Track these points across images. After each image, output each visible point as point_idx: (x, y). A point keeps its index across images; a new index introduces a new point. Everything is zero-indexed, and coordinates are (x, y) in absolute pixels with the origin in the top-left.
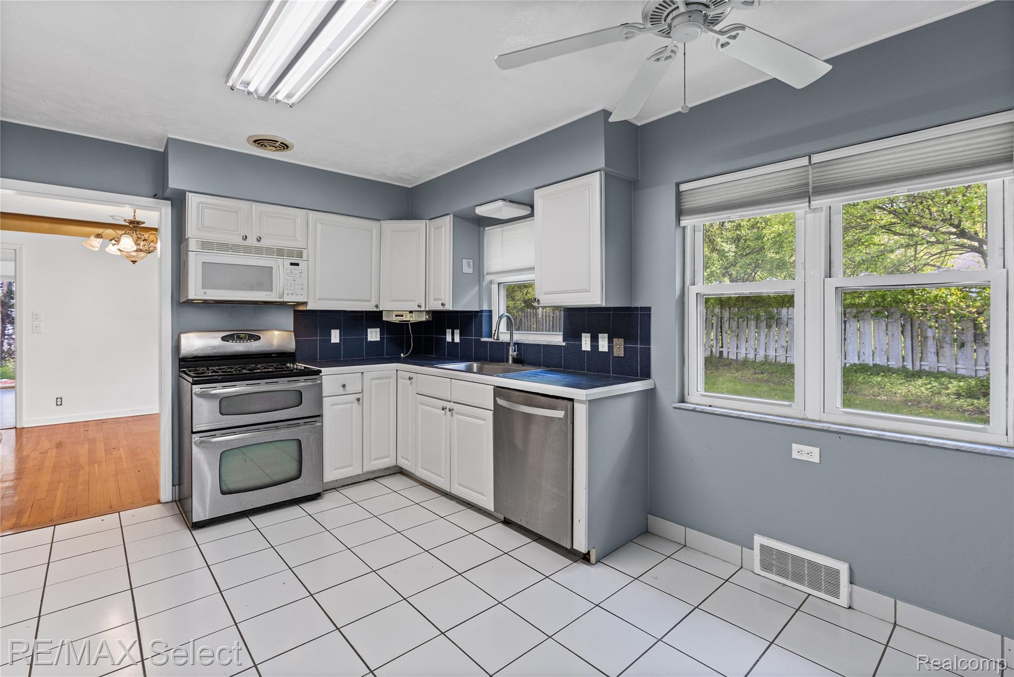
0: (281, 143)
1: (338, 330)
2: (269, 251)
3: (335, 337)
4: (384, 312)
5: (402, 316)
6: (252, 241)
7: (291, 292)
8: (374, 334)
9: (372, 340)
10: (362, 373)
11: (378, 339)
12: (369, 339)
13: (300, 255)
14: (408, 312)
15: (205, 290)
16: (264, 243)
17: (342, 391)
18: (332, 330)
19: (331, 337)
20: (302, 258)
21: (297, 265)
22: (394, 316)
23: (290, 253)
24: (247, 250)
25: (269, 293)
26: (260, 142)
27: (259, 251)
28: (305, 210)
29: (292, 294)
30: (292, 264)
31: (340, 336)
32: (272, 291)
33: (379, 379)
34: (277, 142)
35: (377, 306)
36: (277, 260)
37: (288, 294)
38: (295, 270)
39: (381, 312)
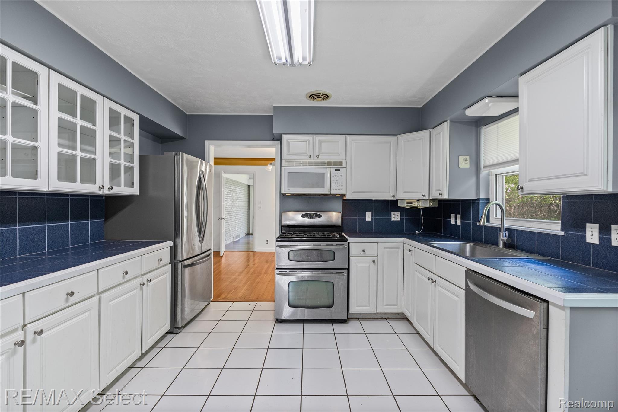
0: (323, 94)
1: (371, 213)
2: (323, 163)
3: (369, 217)
4: (399, 201)
5: (412, 203)
6: (314, 158)
7: (335, 188)
8: (396, 216)
9: (394, 220)
10: (378, 243)
11: (399, 219)
12: (392, 219)
13: (341, 164)
14: (416, 201)
15: (290, 188)
16: (322, 158)
17: (363, 254)
18: (367, 213)
19: (366, 217)
20: (342, 166)
21: (339, 170)
22: (406, 203)
23: (335, 164)
24: (311, 163)
25: (322, 189)
26: (312, 97)
27: (317, 163)
28: (345, 135)
29: (336, 189)
30: (336, 170)
31: (372, 216)
32: (324, 188)
33: (390, 248)
34: (320, 94)
35: (394, 196)
36: (327, 169)
37: (333, 189)
38: (338, 174)
39: (397, 200)
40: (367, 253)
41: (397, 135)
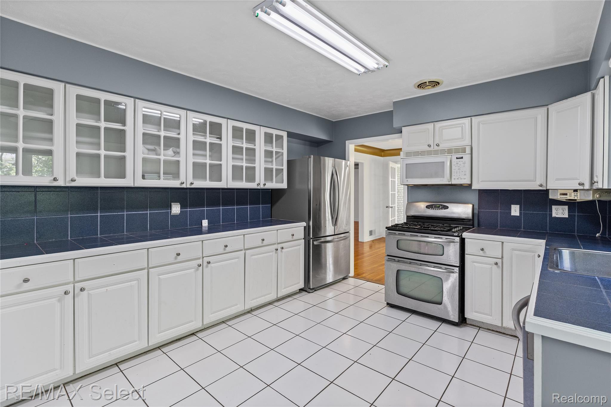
0: (429, 82)
1: (519, 206)
2: (443, 152)
3: (515, 211)
4: (550, 190)
5: (566, 194)
6: (434, 148)
7: (457, 177)
8: (560, 211)
9: (557, 216)
10: (503, 243)
11: (566, 216)
12: (554, 215)
13: (464, 151)
14: (573, 191)
15: (407, 179)
16: (443, 146)
18: (512, 205)
19: (511, 210)
20: (465, 152)
21: (462, 158)
22: (559, 194)
23: (457, 151)
24: (429, 153)
25: (442, 179)
26: (421, 86)
27: (436, 153)
28: (471, 117)
29: (458, 179)
30: (457, 158)
31: (520, 210)
32: (444, 177)
33: (520, 250)
34: (426, 82)
35: (541, 185)
36: (447, 157)
37: (454, 179)
38: (460, 161)
39: (547, 191)
40: (488, 252)
41: (547, 105)
